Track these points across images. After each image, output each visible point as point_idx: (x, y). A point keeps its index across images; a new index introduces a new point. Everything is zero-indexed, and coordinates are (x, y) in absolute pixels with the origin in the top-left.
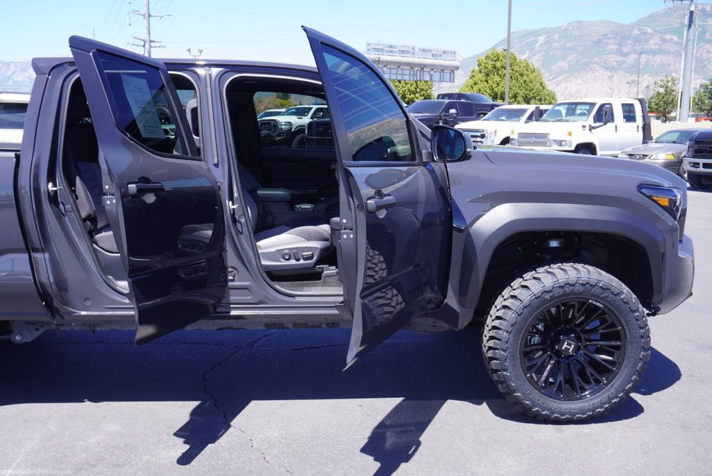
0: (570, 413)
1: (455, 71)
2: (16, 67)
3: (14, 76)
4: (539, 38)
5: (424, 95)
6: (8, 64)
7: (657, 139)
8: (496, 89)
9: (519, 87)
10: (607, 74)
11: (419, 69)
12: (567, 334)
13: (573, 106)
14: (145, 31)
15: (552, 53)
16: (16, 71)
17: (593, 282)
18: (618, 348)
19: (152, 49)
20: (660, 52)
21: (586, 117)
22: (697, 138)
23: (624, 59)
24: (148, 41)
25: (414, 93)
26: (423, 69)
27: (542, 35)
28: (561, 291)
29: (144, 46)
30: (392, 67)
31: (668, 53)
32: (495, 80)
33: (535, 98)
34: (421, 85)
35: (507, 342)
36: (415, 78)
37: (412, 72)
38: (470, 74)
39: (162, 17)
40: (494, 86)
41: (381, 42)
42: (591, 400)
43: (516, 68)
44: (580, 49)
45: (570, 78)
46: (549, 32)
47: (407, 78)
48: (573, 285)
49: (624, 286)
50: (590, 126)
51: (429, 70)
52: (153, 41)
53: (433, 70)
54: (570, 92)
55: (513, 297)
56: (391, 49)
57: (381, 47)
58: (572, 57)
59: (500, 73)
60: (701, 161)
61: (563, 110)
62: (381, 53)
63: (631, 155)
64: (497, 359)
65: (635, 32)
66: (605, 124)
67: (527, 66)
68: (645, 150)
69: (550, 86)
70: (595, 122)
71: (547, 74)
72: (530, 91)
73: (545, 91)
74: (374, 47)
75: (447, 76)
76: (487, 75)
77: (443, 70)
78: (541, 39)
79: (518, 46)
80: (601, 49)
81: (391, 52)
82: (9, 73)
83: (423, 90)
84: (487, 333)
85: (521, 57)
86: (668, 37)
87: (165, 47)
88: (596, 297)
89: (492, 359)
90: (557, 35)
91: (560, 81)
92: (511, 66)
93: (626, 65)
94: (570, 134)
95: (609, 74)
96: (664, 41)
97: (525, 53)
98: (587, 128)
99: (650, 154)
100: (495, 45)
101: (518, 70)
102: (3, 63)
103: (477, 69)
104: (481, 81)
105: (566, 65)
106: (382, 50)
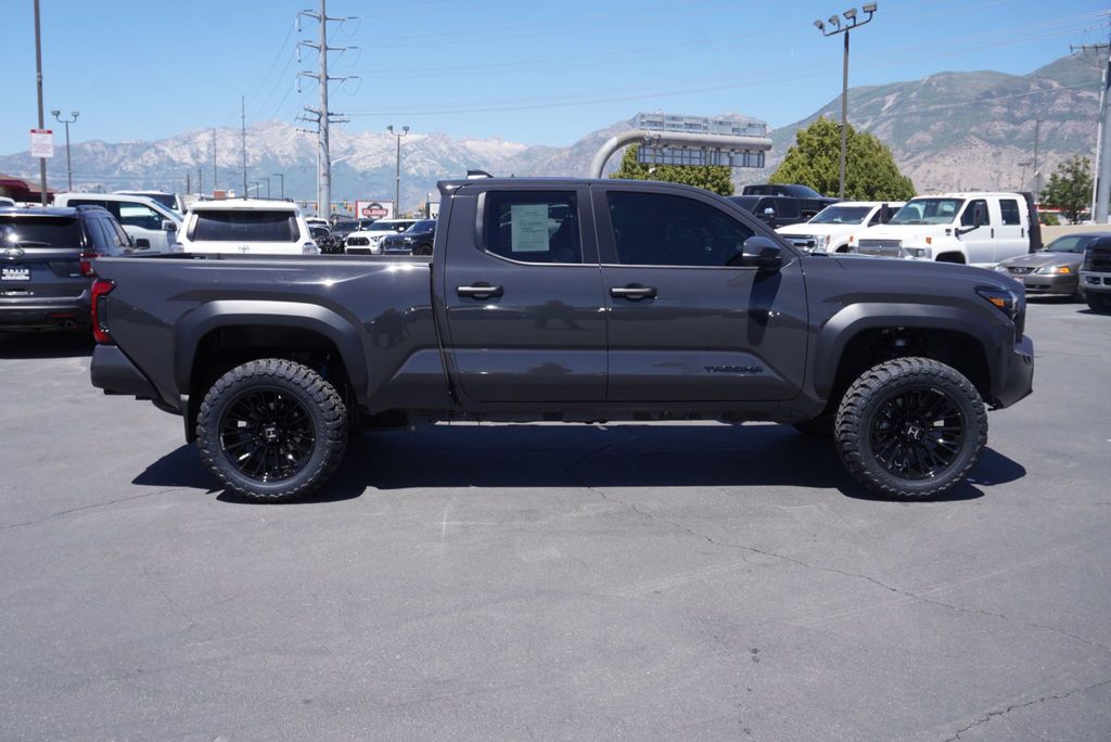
0: (914, 490)
1: (766, 152)
2: (125, 151)
3: (122, 164)
4: (887, 98)
5: (718, 185)
6: (114, 147)
7: (1049, 246)
8: (824, 177)
9: (859, 173)
10: (992, 150)
11: (714, 149)
12: (912, 421)
13: (934, 204)
14: (321, 99)
15: (906, 120)
16: (124, 158)
17: (934, 372)
18: (958, 432)
19: (330, 125)
20: (1072, 116)
21: (951, 219)
22: (1097, 245)
23: (1018, 128)
24: (324, 114)
25: (703, 182)
26: (719, 149)
27: (892, 93)
28: (906, 379)
29: (319, 121)
30: (675, 147)
31: (1084, 117)
32: (822, 163)
33: (881, 188)
34: (714, 171)
35: (857, 425)
36: (708, 159)
37: (703, 154)
38: (786, 154)
39: (343, 80)
40: (821, 171)
41: (660, 113)
42: (934, 479)
43: (854, 146)
44: (950, 113)
45: (935, 157)
46: (901, 89)
47: (696, 162)
48: (917, 375)
49: (962, 376)
50: (956, 229)
51: (728, 150)
52: (332, 114)
53: (733, 150)
54: (934, 178)
55: (862, 386)
56: (674, 122)
57: (659, 119)
58: (936, 126)
59: (830, 152)
60: (1102, 275)
61: (921, 208)
62: (662, 128)
63: (1011, 269)
64: (848, 441)
65: (1034, 86)
66: (977, 227)
67: (870, 142)
68: (1032, 261)
69: (904, 170)
70: (963, 225)
71: (901, 151)
72: (875, 178)
73: (896, 179)
74: (649, 119)
75: (754, 158)
76: (812, 156)
77: (747, 151)
78: (890, 101)
79: (855, 110)
80: (981, 113)
81: (673, 126)
82: (115, 160)
83: (717, 178)
84: (839, 420)
85: (860, 128)
86: (1084, 94)
87: (348, 122)
88: (938, 386)
89: (844, 441)
90: (915, 94)
91: (920, 162)
92: (847, 143)
93: (1019, 136)
94: (929, 240)
95: (994, 150)
96: (1079, 100)
97: (866, 120)
98: (953, 232)
99: (1036, 266)
100: (822, 110)
101: (856, 148)
102: (107, 146)
103: (796, 146)
104: (803, 164)
105: (928, 138)
106: (661, 124)
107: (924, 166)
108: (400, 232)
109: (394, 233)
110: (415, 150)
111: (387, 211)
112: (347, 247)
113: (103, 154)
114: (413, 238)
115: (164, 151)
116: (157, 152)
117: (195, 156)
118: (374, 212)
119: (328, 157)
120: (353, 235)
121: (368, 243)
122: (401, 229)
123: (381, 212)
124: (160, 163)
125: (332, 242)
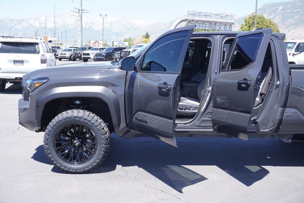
1: (232, 25)
2: (17, 22)
3: (16, 26)
4: (280, 7)
11: (214, 24)
14: (80, 5)
15: (286, 15)
19: (82, 14)
21: (291, 49)
24: (81, 10)
26: (216, 24)
27: (281, 6)
29: (79, 12)
30: (200, 23)
36: (212, 28)
37: (210, 25)
38: (241, 26)
41: (195, 11)
44: (301, 13)
45: (296, 28)
46: (284, 4)
47: (207, 28)
50: (293, 53)
51: (219, 24)
52: (83, 10)
53: (221, 24)
56: (200, 14)
57: (195, 13)
58: (297, 17)
62: (195, 16)
66: (301, 53)
67: (271, 22)
70: (295, 52)
74: (191, 13)
75: (228, 27)
76: (250, 27)
77: (226, 25)
78: (281, 8)
79: (268, 11)
82: (13, 25)
85: (268, 18)
87: (89, 13)
90: (289, 6)
91: (290, 29)
92: (262, 22)
97: (272, 15)
98: (292, 55)
101: (266, 24)
102: (11, 20)
103: (245, 24)
104: (246, 30)
105: (294, 21)
106: (195, 15)
107: (292, 31)
108: (101, 51)
109: (99, 52)
110: (115, 23)
111: (101, 44)
112: (83, 56)
113: (9, 23)
114: (105, 53)
115: (30, 22)
116: (27, 22)
117: (40, 24)
118: (96, 44)
119: (82, 25)
120: (85, 52)
121: (90, 55)
122: (102, 50)
123: (98, 44)
124: (28, 26)
125: (78, 54)
